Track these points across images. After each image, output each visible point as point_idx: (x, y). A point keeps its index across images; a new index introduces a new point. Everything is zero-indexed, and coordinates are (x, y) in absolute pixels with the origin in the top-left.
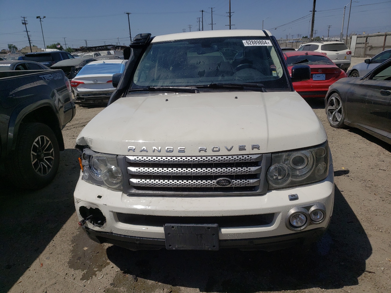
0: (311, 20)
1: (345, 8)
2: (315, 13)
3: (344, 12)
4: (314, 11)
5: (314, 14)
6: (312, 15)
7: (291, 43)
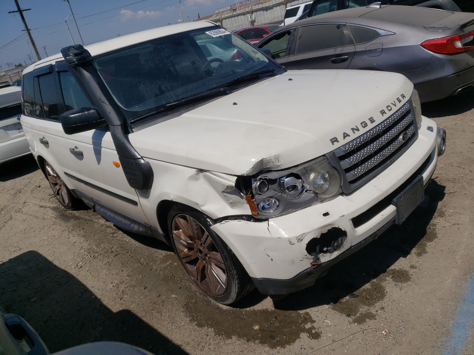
0: (30, 41)
1: (66, 22)
2: (30, 31)
3: (67, 27)
4: (28, 30)
5: (29, 34)
6: (27, 34)
7: (17, 74)
